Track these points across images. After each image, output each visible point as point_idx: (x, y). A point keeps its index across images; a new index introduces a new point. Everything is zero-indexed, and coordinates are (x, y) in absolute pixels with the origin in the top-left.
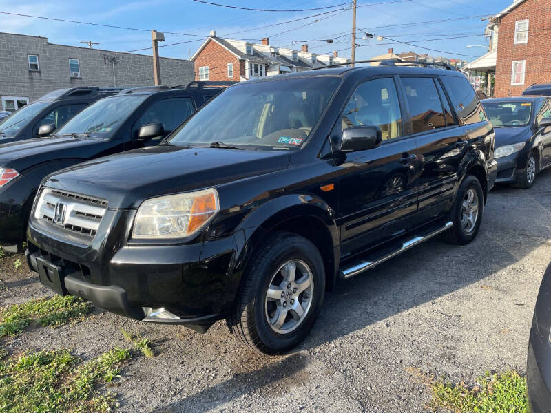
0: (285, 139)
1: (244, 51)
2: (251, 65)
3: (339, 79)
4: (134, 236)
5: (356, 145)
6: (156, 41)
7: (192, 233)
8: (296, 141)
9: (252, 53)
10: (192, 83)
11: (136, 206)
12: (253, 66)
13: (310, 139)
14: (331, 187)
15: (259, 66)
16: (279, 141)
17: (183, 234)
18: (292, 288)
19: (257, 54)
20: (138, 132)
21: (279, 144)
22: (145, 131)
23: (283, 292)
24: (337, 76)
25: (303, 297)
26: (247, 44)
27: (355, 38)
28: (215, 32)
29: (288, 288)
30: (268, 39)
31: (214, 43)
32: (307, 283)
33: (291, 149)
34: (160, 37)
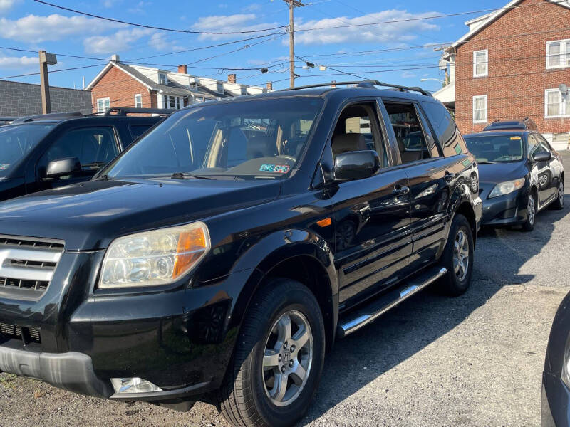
0: (268, 167)
1: (156, 79)
2: (166, 97)
3: (321, 100)
4: (101, 286)
5: (351, 173)
6: (45, 64)
7: (179, 277)
8: (282, 169)
9: (167, 83)
10: (112, 110)
11: (103, 246)
12: (168, 99)
13: (299, 165)
14: (328, 222)
15: (176, 98)
16: (261, 169)
17: (167, 279)
18: (289, 348)
19: (172, 84)
20: (44, 169)
21: (262, 172)
22: (56, 167)
23: (280, 355)
24: (318, 96)
25: (302, 354)
26: (159, 72)
27: (293, 67)
28: (117, 57)
29: (285, 348)
30: (186, 66)
31: (116, 70)
32: (306, 337)
33: (277, 178)
34: (51, 59)
